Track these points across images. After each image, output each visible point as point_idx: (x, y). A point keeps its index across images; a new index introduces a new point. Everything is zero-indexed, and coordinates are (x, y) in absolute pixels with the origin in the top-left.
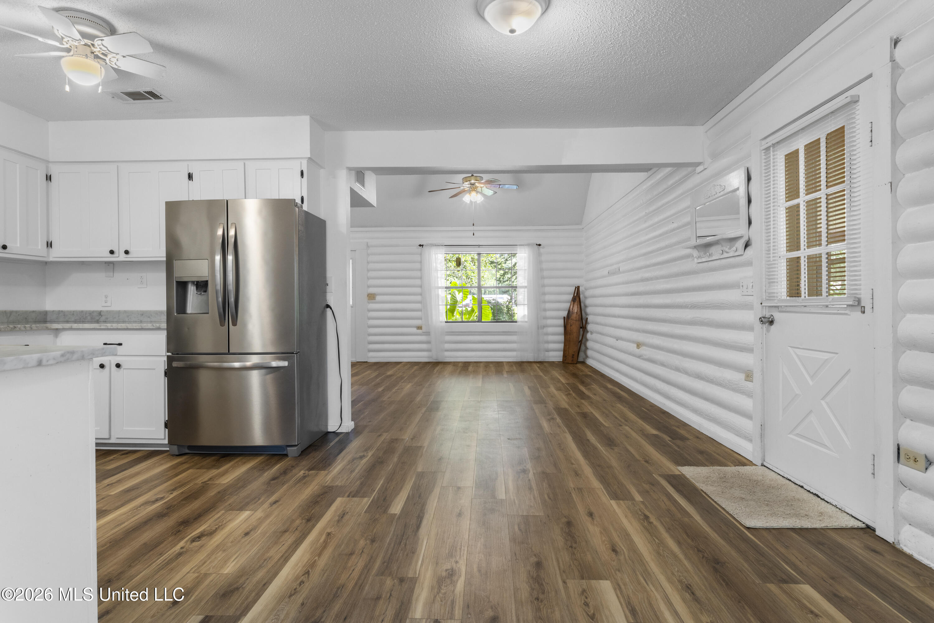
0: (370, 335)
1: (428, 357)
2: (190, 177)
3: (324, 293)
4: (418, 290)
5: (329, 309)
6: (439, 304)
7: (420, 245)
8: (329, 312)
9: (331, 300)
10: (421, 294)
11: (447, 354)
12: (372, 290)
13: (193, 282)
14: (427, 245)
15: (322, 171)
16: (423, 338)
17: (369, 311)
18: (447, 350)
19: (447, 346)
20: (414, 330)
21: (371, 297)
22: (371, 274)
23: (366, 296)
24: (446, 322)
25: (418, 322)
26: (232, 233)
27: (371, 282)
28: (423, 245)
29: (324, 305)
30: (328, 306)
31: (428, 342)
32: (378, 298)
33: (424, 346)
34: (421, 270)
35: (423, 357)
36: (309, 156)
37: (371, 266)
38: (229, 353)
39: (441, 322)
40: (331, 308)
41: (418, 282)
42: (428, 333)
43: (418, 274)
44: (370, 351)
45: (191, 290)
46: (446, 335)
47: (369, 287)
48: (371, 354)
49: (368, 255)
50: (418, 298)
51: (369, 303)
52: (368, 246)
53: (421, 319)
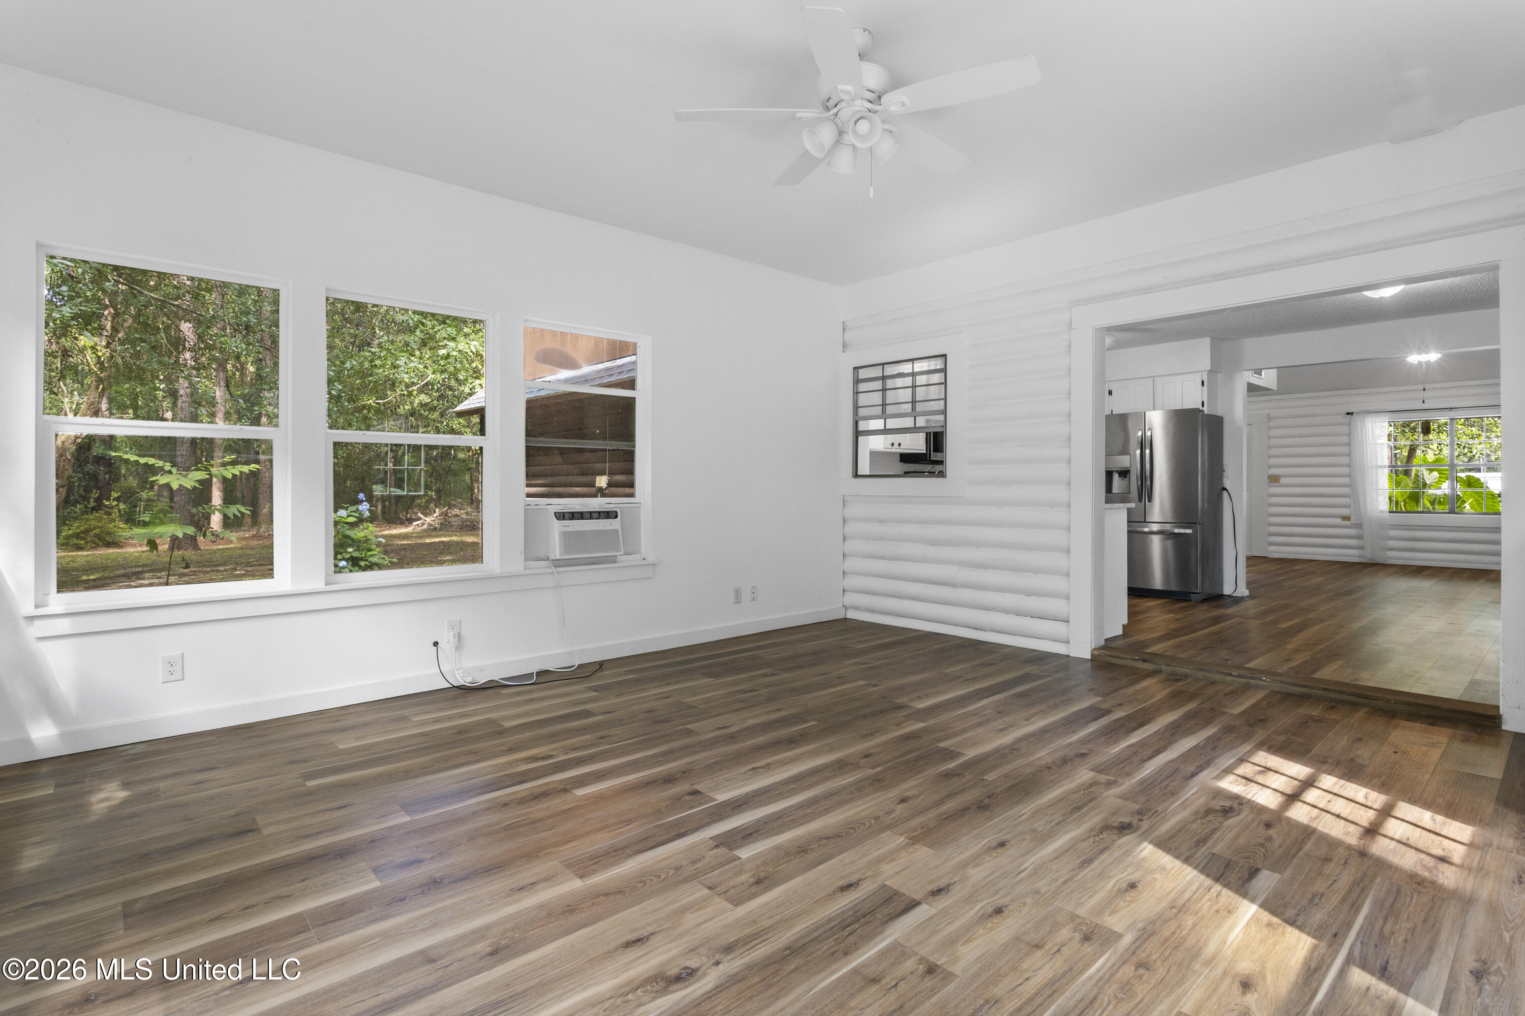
0: (1271, 525)
1: (1359, 556)
2: (1110, 393)
3: (1221, 477)
4: (1345, 470)
5: (1225, 491)
6: (1377, 486)
7: (1348, 414)
8: (1225, 494)
9: (1227, 483)
10: (1349, 476)
11: (1390, 553)
12: (1274, 471)
13: (1117, 472)
14: (1359, 413)
15: (1219, 375)
16: (1352, 532)
17: (1270, 496)
18: (1389, 549)
19: (1391, 543)
20: (1339, 521)
21: (1274, 479)
22: (1273, 451)
23: (1266, 478)
24: (1390, 512)
25: (1345, 512)
26: (1148, 434)
27: (1272, 461)
28: (1352, 413)
29: (1221, 487)
30: (1225, 489)
31: (1360, 537)
32: (1283, 481)
33: (1353, 542)
34: (1349, 445)
35: (1352, 555)
36: (1209, 369)
37: (1274, 442)
38: (1145, 522)
39: (1382, 512)
40: (1227, 491)
41: (1345, 460)
42: (1359, 526)
43: (1345, 449)
44: (1271, 544)
45: (1116, 476)
46: (1390, 529)
47: (1270, 467)
48: (1273, 548)
49: (1270, 428)
50: (1346, 480)
51: (1270, 486)
52: (1270, 418)
53: (1349, 507)
